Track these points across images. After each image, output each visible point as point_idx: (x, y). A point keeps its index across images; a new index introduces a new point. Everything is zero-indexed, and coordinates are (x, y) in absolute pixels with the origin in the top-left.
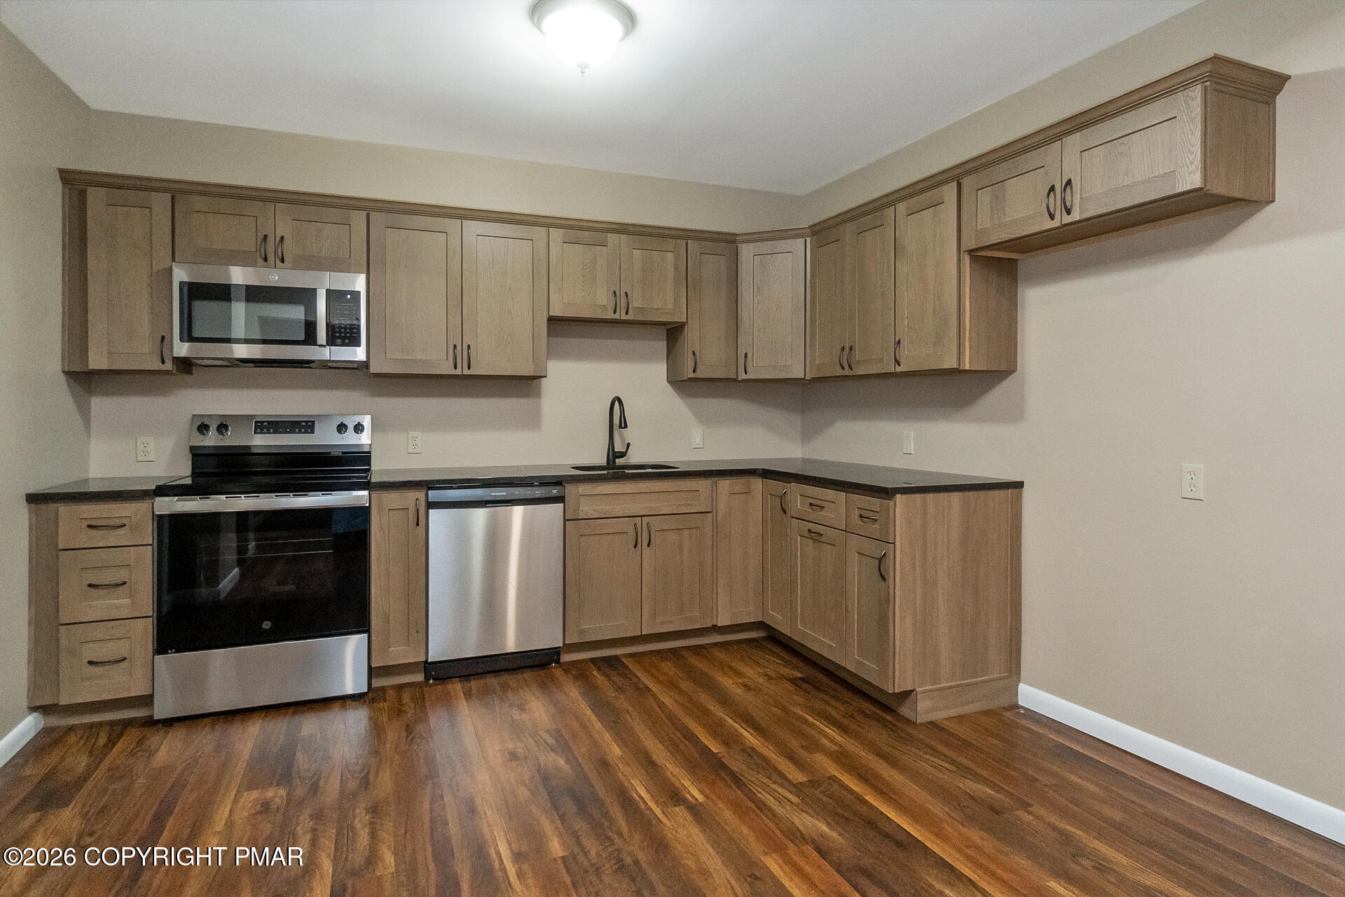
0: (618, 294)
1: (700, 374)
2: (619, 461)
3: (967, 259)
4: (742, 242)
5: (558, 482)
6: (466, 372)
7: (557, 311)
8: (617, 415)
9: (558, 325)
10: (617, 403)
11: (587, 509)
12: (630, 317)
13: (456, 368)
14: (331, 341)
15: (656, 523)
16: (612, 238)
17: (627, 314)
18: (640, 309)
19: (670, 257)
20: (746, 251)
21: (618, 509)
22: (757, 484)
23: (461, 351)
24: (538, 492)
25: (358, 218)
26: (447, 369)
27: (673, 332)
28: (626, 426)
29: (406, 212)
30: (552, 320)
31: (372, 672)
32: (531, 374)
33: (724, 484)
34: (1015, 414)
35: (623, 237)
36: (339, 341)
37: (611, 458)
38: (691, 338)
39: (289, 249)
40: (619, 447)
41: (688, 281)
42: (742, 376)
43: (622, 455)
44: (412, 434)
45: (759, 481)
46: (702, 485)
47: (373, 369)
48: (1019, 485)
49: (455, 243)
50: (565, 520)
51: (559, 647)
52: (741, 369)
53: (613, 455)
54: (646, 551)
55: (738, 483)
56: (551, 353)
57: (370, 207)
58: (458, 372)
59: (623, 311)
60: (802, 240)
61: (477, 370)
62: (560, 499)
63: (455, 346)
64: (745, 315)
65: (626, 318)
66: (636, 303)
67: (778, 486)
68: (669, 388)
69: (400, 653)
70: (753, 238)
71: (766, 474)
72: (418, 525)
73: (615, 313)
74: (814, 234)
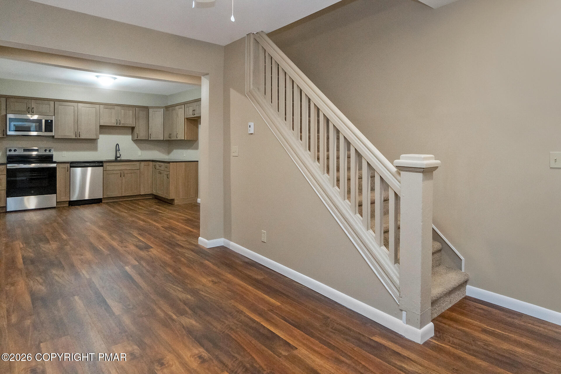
0: (118, 120)
1: (139, 138)
2: (118, 159)
3: (186, 120)
4: (150, 108)
5: (102, 162)
6: (79, 138)
7: (102, 124)
8: (117, 148)
9: (102, 127)
10: (117, 145)
11: (109, 168)
12: (121, 125)
13: (76, 137)
14: (46, 131)
15: (126, 172)
16: (115, 107)
17: (120, 124)
18: (123, 124)
19: (131, 112)
20: (151, 111)
21: (116, 168)
22: (151, 163)
23: (77, 133)
24: (97, 164)
25: (52, 103)
26: (74, 137)
27: (133, 128)
28: (119, 150)
29: (63, 102)
30: (100, 126)
31: (57, 202)
32: (95, 138)
33: (143, 163)
34: (197, 148)
35: (119, 107)
36: (47, 131)
37: (116, 158)
38: (136, 130)
39: (35, 110)
40: (118, 155)
41: (136, 117)
42: (150, 139)
43: (119, 157)
44: (63, 152)
45: (151, 162)
46: (138, 163)
47: (55, 137)
48: (198, 161)
49: (76, 108)
50: (103, 171)
51: (101, 198)
52: (149, 137)
53: (117, 157)
54: (123, 177)
55: (146, 163)
56: (101, 133)
57: (55, 101)
58: (77, 138)
59: (119, 124)
60: (163, 109)
61: (82, 137)
62: (102, 166)
63: (76, 132)
64: (150, 125)
65: (120, 125)
66: (122, 122)
67: (154, 163)
68: (132, 141)
69: (64, 199)
70: (152, 107)
71: (153, 161)
72: (68, 171)
73: (117, 124)
74: (166, 108)
